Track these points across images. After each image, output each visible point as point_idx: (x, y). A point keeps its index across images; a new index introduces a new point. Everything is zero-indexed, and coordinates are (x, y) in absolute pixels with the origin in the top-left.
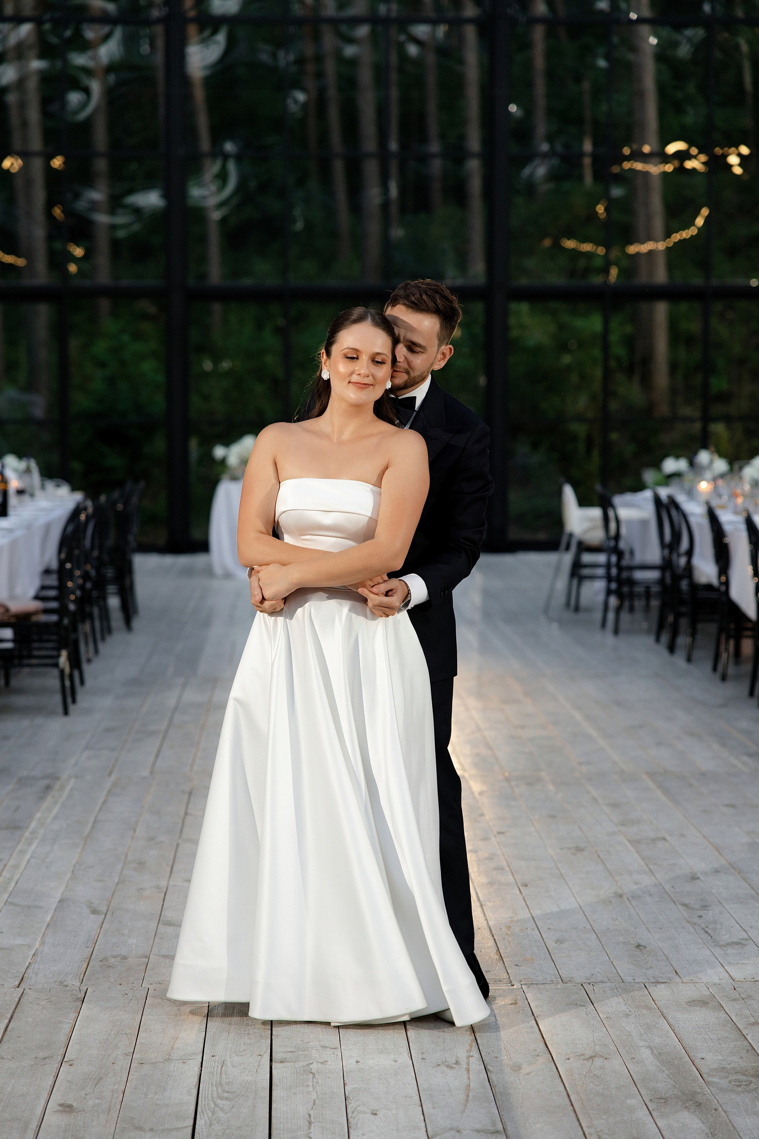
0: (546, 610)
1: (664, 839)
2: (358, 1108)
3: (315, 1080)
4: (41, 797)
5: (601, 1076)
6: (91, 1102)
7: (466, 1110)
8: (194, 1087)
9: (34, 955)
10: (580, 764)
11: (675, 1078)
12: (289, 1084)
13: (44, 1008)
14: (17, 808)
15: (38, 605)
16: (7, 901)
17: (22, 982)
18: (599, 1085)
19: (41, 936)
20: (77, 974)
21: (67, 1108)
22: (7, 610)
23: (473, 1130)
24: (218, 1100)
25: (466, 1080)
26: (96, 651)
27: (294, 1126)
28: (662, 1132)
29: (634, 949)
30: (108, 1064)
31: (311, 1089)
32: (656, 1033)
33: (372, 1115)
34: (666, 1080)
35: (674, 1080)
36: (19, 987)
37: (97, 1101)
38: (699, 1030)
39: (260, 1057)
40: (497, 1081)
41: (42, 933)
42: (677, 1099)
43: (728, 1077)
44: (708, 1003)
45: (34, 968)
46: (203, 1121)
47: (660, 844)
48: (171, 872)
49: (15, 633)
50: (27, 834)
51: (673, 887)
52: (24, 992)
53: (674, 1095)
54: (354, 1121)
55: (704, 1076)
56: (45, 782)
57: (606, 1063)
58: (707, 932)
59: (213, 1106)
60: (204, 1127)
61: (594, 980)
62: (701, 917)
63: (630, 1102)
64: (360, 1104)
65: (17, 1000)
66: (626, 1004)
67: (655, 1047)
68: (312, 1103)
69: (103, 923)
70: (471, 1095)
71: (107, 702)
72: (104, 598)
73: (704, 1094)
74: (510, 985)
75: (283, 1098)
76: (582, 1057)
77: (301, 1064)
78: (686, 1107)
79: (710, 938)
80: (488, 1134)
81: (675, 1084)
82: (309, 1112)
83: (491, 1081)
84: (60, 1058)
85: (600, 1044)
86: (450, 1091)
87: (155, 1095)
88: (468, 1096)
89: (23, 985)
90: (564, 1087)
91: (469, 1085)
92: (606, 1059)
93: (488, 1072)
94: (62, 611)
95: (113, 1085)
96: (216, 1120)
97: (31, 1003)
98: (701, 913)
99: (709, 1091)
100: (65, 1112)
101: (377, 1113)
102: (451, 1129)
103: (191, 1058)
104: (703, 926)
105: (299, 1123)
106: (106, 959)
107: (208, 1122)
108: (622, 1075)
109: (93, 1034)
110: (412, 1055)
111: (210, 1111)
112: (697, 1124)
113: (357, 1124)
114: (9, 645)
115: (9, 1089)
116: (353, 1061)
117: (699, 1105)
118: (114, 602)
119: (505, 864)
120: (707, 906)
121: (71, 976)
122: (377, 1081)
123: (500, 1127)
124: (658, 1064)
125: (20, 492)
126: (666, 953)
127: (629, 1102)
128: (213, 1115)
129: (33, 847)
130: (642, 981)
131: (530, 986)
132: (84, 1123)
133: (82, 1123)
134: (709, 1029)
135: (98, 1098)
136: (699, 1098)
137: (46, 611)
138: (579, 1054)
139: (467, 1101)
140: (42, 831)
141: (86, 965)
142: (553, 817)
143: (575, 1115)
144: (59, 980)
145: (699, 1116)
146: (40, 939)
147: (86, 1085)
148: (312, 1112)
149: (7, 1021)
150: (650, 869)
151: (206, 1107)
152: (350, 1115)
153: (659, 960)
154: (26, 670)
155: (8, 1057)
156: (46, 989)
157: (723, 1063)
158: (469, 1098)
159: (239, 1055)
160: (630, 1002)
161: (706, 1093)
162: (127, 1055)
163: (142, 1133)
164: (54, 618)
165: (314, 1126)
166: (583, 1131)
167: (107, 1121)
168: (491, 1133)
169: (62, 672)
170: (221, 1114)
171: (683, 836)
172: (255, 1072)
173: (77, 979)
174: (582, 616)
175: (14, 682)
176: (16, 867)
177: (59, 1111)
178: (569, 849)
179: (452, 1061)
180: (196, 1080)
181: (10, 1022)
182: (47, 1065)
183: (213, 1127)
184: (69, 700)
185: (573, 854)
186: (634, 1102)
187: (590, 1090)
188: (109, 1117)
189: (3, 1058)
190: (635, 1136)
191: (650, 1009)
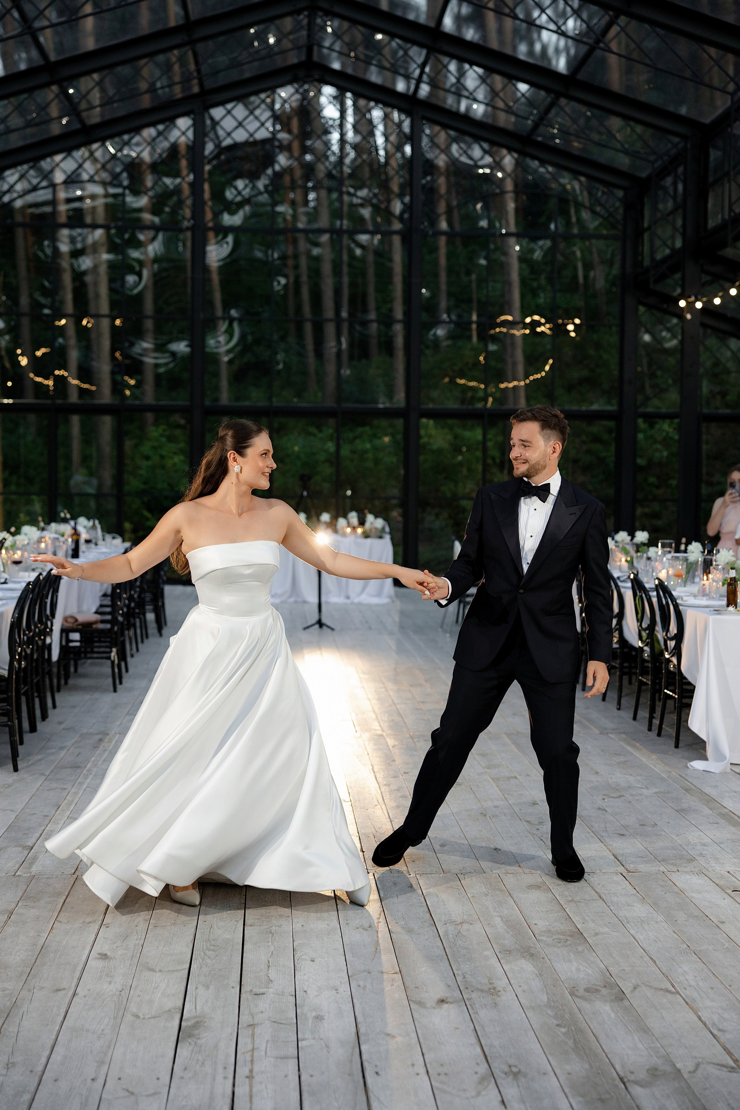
2: (302, 957)
3: (273, 938)
4: (96, 747)
5: (467, 935)
6: (120, 952)
7: (375, 958)
8: (190, 942)
11: (517, 937)
12: (256, 941)
14: (80, 753)
15: (98, 617)
16: (69, 816)
17: (77, 871)
18: (465, 942)
21: (104, 956)
22: (76, 620)
23: (379, 972)
24: (206, 951)
25: (376, 938)
26: (138, 650)
27: (258, 969)
28: (506, 973)
29: (493, 851)
30: (133, 926)
31: (270, 944)
32: (505, 907)
33: (311, 962)
34: (510, 938)
35: (516, 939)
36: (75, 874)
37: (124, 951)
38: (534, 905)
39: (236, 922)
40: (397, 939)
42: (517, 951)
43: (552, 937)
44: (541, 887)
46: (196, 965)
47: (513, 781)
49: (81, 637)
50: (85, 771)
51: (520, 809)
53: (515, 949)
54: (299, 965)
55: (536, 936)
56: (99, 737)
57: (471, 927)
58: (542, 840)
59: (203, 955)
60: (196, 969)
61: (465, 872)
62: (538, 829)
63: (487, 953)
64: (303, 954)
65: (73, 883)
66: (486, 888)
67: (504, 916)
68: (271, 954)
72: (144, 614)
74: (408, 874)
75: (251, 950)
76: (454, 923)
77: (264, 927)
78: (524, 957)
79: (543, 844)
81: (516, 941)
82: (268, 960)
83: (392, 939)
84: (100, 922)
85: (467, 914)
86: (364, 945)
87: (164, 947)
88: (377, 949)
89: (77, 873)
90: (442, 943)
91: (378, 942)
92: (471, 924)
93: (391, 933)
94: (114, 622)
95: (135, 940)
96: (204, 963)
98: (539, 827)
99: (539, 946)
100: (101, 958)
101: (315, 960)
102: (364, 971)
103: (189, 923)
104: (540, 835)
105: (261, 966)
107: (200, 965)
108: (481, 935)
110: (340, 921)
111: (201, 957)
112: (531, 968)
113: (301, 967)
114: (78, 644)
115: (64, 943)
116: (299, 925)
117: (532, 955)
118: (150, 616)
119: (408, 793)
120: (542, 823)
122: (315, 939)
123: (397, 970)
124: (506, 928)
125: (88, 541)
126: (514, 854)
127: (485, 953)
128: (203, 961)
129: (89, 780)
130: (497, 872)
131: (422, 875)
133: (113, 966)
134: (540, 904)
135: (125, 949)
136: (532, 951)
137: (103, 622)
139: (376, 952)
140: (95, 769)
143: (448, 962)
145: (532, 963)
147: (117, 940)
148: (270, 960)
149: (65, 897)
150: (505, 798)
151: (199, 956)
152: (296, 962)
153: (509, 858)
154: (90, 661)
155: (65, 921)
157: (549, 927)
159: (222, 921)
160: (489, 886)
161: (537, 947)
162: (146, 920)
163: (154, 973)
164: (108, 626)
165: (272, 969)
166: (453, 972)
167: (130, 965)
168: (391, 974)
169: (113, 662)
170: (209, 961)
171: (528, 775)
172: (233, 934)
175: (80, 670)
176: (76, 793)
177: (98, 958)
179: (366, 925)
180: (192, 937)
181: (67, 897)
182: (91, 927)
183: (202, 969)
184: (118, 682)
186: (489, 953)
187: (459, 945)
188: (132, 962)
189: (61, 922)
190: (488, 976)
191: (502, 891)
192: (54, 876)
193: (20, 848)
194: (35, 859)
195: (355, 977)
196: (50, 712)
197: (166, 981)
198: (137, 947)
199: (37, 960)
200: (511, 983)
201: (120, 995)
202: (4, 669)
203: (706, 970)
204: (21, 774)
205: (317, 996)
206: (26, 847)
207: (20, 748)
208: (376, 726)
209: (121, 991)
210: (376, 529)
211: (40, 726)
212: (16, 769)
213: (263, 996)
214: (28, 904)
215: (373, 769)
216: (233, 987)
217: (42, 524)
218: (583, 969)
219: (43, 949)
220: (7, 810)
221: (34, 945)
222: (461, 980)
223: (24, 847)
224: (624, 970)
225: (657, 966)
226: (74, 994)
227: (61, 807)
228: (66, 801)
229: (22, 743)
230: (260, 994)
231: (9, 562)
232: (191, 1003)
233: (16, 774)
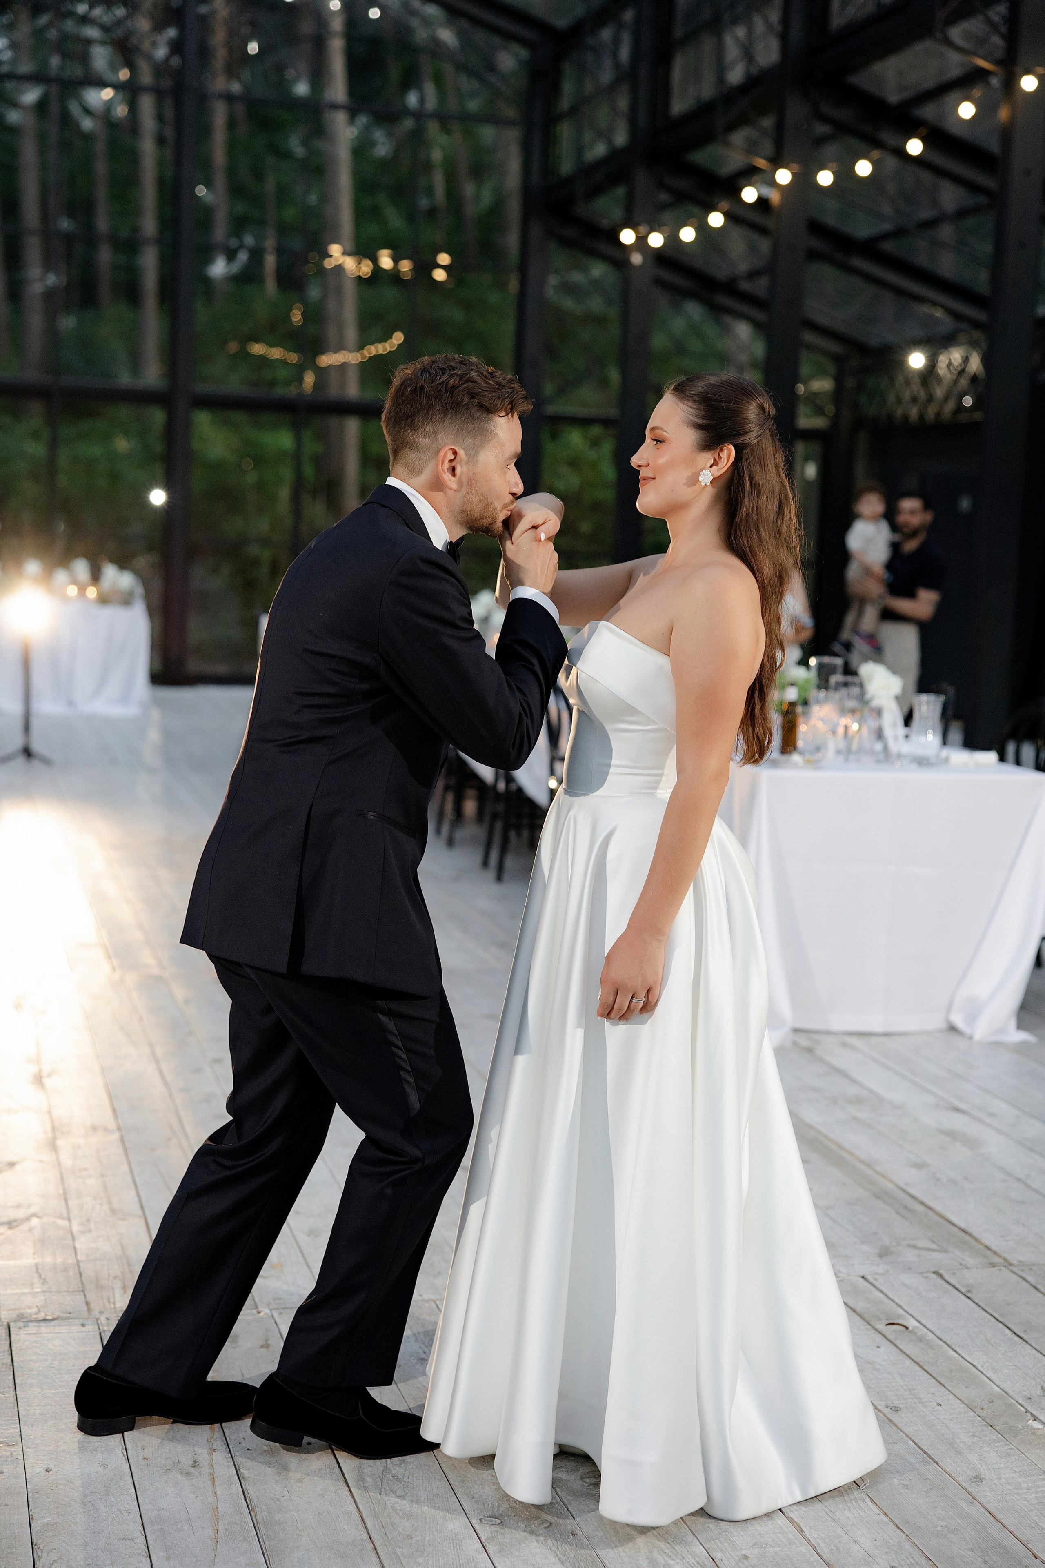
7: (216, 1559)
25: (211, 1499)
40: (257, 1497)
42: (516, 1517)
43: (577, 1470)
53: (510, 1509)
64: (56, 1558)
70: (220, 1527)
74: (255, 1311)
78: (532, 1532)
83: (248, 1498)
86: (189, 1521)
88: (217, 1530)
91: (217, 1508)
93: (242, 1481)
99: (557, 1496)
110: (128, 1452)
112: (555, 1564)
116: (39, 1469)
117: (549, 1526)
122: (78, 1509)
127: (450, 1526)
131: (282, 1311)
139: (217, 1540)
145: (553, 1548)
158: (219, 1535)
203: (907, 1546)
208: (148, 958)
210: (119, 589)
215: (153, 1054)
218: (663, 1562)
224: (746, 1557)
225: (808, 1540)
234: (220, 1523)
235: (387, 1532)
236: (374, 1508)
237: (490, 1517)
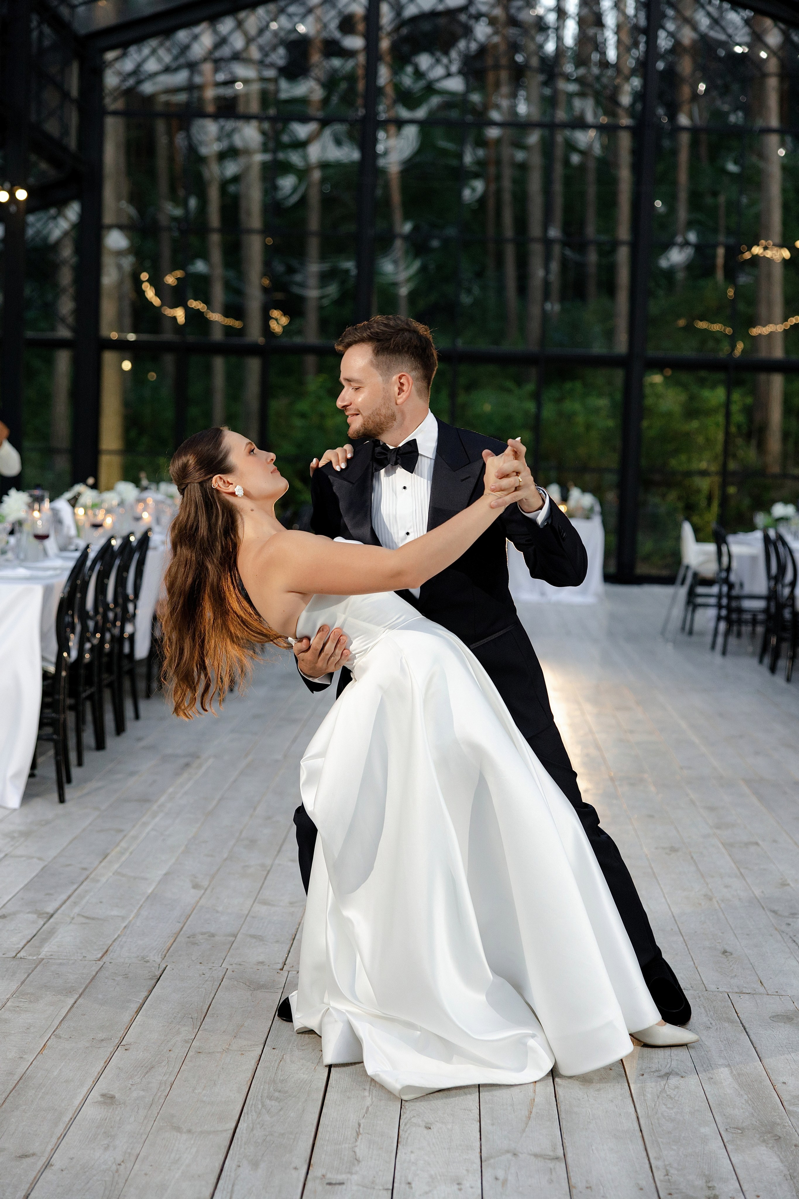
0: (663, 632)
1: (757, 844)
2: (412, 1119)
4: (178, 774)
5: (675, 1097)
6: (135, 1094)
7: (526, 1130)
8: (245, 1083)
9: (125, 927)
10: (682, 768)
11: (754, 1104)
12: (345, 1087)
13: (118, 984)
14: (154, 782)
16: (116, 871)
17: (105, 955)
18: (672, 1108)
19: (138, 908)
20: (162, 949)
21: (109, 1099)
23: (531, 1155)
24: (267, 1100)
25: (531, 1094)
27: (340, 1137)
28: (736, 1169)
29: (721, 955)
30: (165, 1050)
31: (366, 1093)
32: (736, 1050)
33: (425, 1129)
34: (744, 1106)
35: (753, 1107)
36: (101, 960)
37: (142, 1093)
38: (782, 1050)
40: (564, 1096)
41: (139, 906)
42: (754, 1130)
44: (793, 1019)
45: (121, 941)
46: (245, 1125)
47: (753, 849)
48: (279, 851)
50: (155, 807)
51: (763, 892)
52: (104, 966)
53: (751, 1125)
54: (405, 1135)
55: (785, 1104)
56: (186, 760)
57: (682, 1081)
58: (794, 941)
59: (260, 1106)
60: (245, 1132)
62: (789, 924)
63: (705, 1130)
64: (415, 1115)
65: (94, 973)
66: (707, 1015)
67: (734, 1066)
68: (365, 1111)
69: (200, 898)
70: (534, 1111)
71: (261, 692)
73: (784, 1125)
75: (335, 1103)
76: (656, 1074)
78: (764, 1141)
79: (797, 947)
80: (546, 1160)
81: (753, 1111)
82: (360, 1121)
83: (557, 1096)
84: (117, 1041)
85: (677, 1060)
86: (512, 1105)
87: (203, 1090)
88: (531, 1112)
89: (105, 959)
90: (634, 1108)
91: (534, 1100)
92: (682, 1077)
93: (556, 1086)
95: (163, 1075)
96: (259, 1123)
97: (106, 978)
98: (790, 920)
99: (790, 1122)
100: (104, 1103)
101: (432, 1127)
102: (508, 1152)
103: (250, 1049)
104: (791, 934)
105: (346, 1133)
106: (194, 936)
107: (251, 1125)
108: (697, 1097)
109: (159, 1016)
111: (256, 1112)
112: (776, 1162)
113: (407, 1138)
115: (55, 1074)
117: (778, 1139)
120: (795, 914)
121: (155, 951)
123: (560, 1153)
124: (736, 1086)
126: (752, 961)
127: (702, 1130)
128: (258, 1117)
129: (157, 819)
130: (726, 990)
132: (120, 1119)
133: (118, 1118)
134: (792, 1048)
135: (143, 1090)
136: (778, 1131)
138: (653, 1070)
139: (529, 1118)
140: (169, 805)
141: (172, 941)
142: (651, 816)
143: (642, 1143)
144: (142, 954)
145: (777, 1153)
146: (135, 911)
147: (136, 1073)
148: (362, 1121)
149: (77, 996)
150: (741, 873)
151: (253, 1108)
152: (401, 1128)
153: (744, 969)
155: (66, 1037)
156: (126, 963)
158: (532, 1116)
159: (300, 1050)
160: (712, 1013)
161: (787, 1125)
162: (187, 1041)
163: (178, 1134)
165: (362, 1139)
166: (650, 1163)
167: (146, 1117)
168: (549, 1159)
170: (267, 1117)
171: (775, 841)
172: (313, 1069)
173: (160, 954)
174: (694, 638)
176: (135, 837)
177: (99, 1103)
178: (664, 848)
180: (249, 1075)
181: (80, 996)
182: (102, 1048)
183: (255, 1132)
185: (666, 853)
186: (708, 1130)
187: (662, 1114)
188: (150, 1112)
189: (60, 1038)
190: (707, 1173)
191: (732, 1022)
192: (71, 962)
193: (35, 916)
194: (52, 932)
195: (492, 1161)
196: (130, 723)
197: (194, 1150)
198: (163, 1088)
199: (7, 1101)
200: (744, 1189)
201: (117, 1171)
202: (50, 662)
204: (69, 805)
205: (426, 1193)
206: (43, 914)
207: (75, 772)
209: (119, 1165)
210: (583, 509)
211: (111, 741)
212: (62, 800)
213: (340, 1187)
214: (21, 1004)
216: (296, 1168)
217: (145, 482)
219: (21, 1081)
220: (32, 858)
221: (11, 1073)
222: (662, 1178)
223: (40, 914)
226: (48, 1165)
227: (109, 858)
228: (118, 849)
229: (80, 764)
230: (335, 1184)
231: (87, 526)
232: (225, 1192)
233: (61, 806)
234: (534, 1109)
235: (654, 1128)
236: (648, 1113)
237: (735, 1128)
